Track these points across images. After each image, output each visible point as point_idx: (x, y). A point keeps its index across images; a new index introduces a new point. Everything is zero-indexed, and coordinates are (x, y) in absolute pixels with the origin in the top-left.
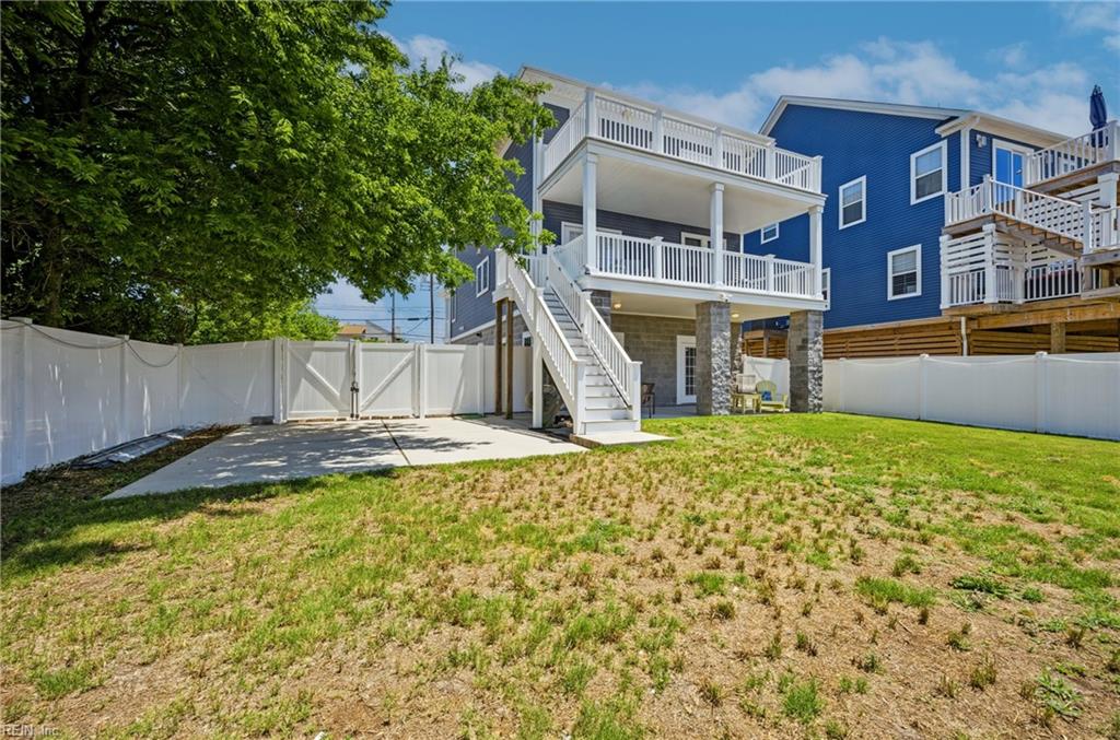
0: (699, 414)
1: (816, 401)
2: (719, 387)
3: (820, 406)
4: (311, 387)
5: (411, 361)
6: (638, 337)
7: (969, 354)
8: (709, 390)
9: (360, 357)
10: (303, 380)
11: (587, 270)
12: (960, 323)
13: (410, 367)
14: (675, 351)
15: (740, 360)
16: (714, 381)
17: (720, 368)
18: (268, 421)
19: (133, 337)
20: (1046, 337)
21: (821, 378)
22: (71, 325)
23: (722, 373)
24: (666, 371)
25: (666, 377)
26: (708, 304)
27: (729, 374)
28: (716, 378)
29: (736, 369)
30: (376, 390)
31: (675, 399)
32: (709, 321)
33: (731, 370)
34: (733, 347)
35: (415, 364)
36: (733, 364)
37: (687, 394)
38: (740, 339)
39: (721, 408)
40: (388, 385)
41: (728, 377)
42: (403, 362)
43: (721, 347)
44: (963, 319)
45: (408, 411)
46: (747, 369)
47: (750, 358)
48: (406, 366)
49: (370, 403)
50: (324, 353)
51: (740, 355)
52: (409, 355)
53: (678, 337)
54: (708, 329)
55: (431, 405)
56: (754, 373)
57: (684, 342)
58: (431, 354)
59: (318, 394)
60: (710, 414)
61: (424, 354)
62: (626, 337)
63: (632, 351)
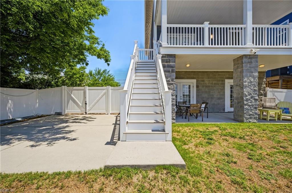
0: (236, 120)
2: (249, 106)
4: (73, 103)
5: (105, 94)
6: (203, 81)
8: (242, 107)
9: (87, 91)
10: (70, 100)
11: (161, 44)
13: (105, 95)
14: (224, 87)
15: (265, 90)
16: (245, 102)
17: (250, 94)
18: (59, 114)
23: (252, 97)
24: (219, 96)
25: (219, 99)
26: (242, 57)
27: (257, 98)
28: (247, 100)
29: (262, 95)
30: (93, 104)
31: (224, 109)
32: (242, 67)
33: (259, 95)
34: (260, 84)
35: (107, 94)
36: (259, 92)
37: (231, 107)
38: (265, 80)
39: (251, 118)
40: (97, 102)
41: (256, 100)
42: (102, 94)
43: (251, 82)
45: (104, 112)
46: (269, 95)
47: (271, 89)
48: (104, 95)
49: (90, 110)
50: (77, 91)
51: (265, 88)
52: (104, 91)
53: (226, 80)
54: (242, 72)
55: (112, 110)
56: (274, 97)
57: (229, 83)
58: (112, 91)
59: (75, 105)
60: (242, 121)
61: (110, 91)
62: (197, 81)
63: (200, 88)
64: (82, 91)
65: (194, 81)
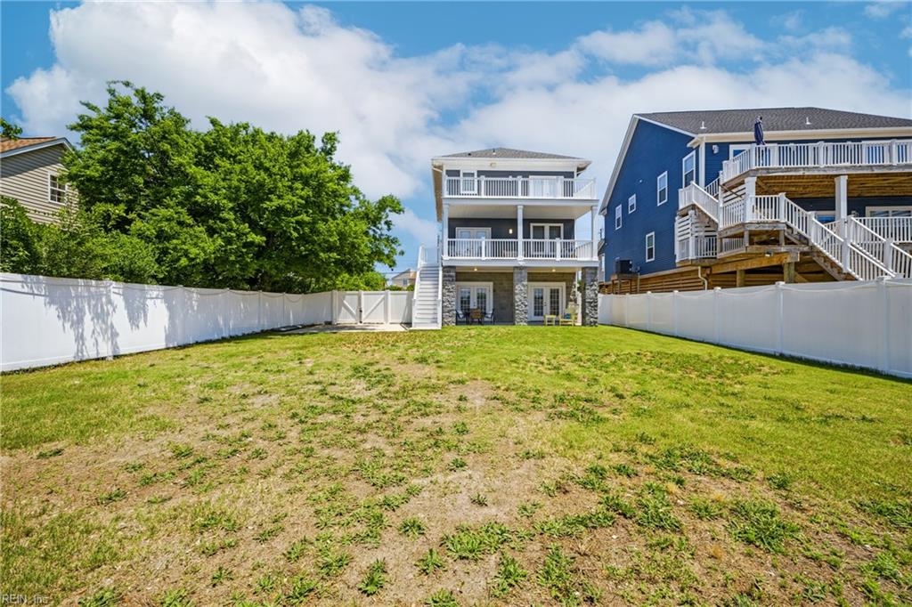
1: (592, 320)
3: (595, 322)
4: (346, 311)
5: (384, 299)
7: (708, 289)
8: (513, 312)
9: (363, 297)
10: (343, 308)
11: (442, 257)
12: (697, 270)
13: (383, 301)
16: (517, 308)
18: (330, 323)
19: (287, 293)
20: (781, 275)
21: (596, 306)
22: (271, 291)
23: (522, 303)
28: (518, 306)
30: (370, 311)
35: (385, 299)
39: (521, 321)
40: (374, 309)
42: (380, 299)
43: (521, 290)
44: (699, 268)
45: (382, 321)
49: (367, 317)
50: (350, 296)
52: (382, 296)
55: (392, 318)
61: (390, 296)
62: (494, 284)
63: (498, 292)
64: (356, 297)
65: (491, 284)
